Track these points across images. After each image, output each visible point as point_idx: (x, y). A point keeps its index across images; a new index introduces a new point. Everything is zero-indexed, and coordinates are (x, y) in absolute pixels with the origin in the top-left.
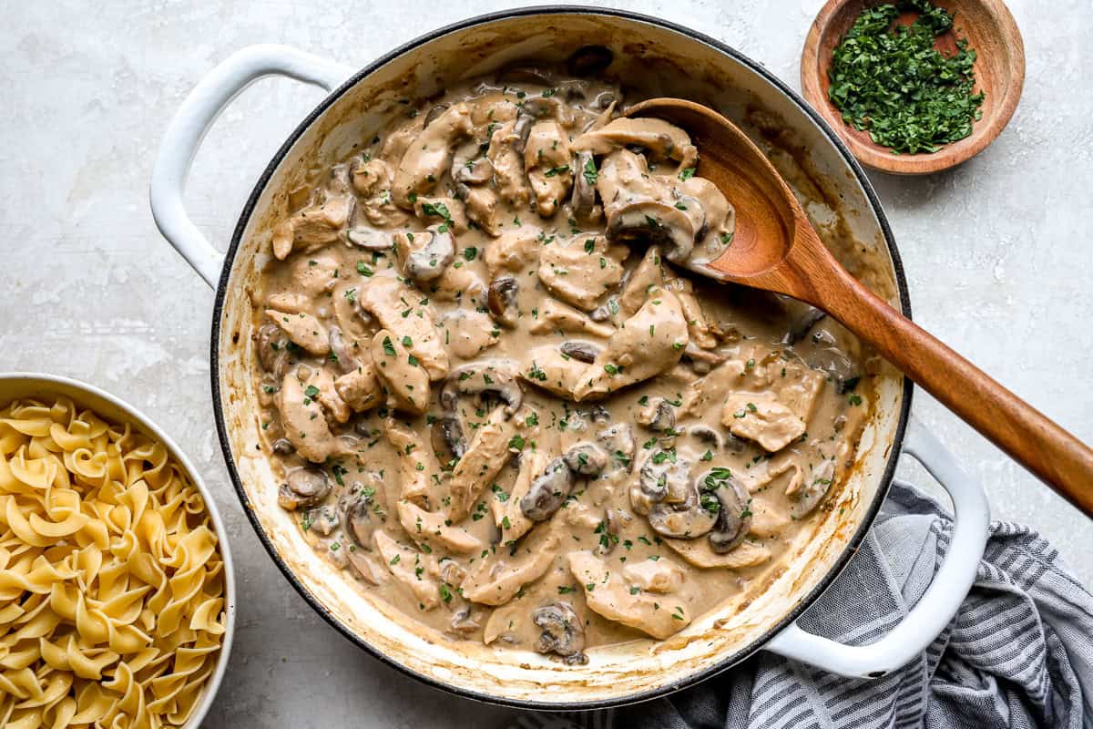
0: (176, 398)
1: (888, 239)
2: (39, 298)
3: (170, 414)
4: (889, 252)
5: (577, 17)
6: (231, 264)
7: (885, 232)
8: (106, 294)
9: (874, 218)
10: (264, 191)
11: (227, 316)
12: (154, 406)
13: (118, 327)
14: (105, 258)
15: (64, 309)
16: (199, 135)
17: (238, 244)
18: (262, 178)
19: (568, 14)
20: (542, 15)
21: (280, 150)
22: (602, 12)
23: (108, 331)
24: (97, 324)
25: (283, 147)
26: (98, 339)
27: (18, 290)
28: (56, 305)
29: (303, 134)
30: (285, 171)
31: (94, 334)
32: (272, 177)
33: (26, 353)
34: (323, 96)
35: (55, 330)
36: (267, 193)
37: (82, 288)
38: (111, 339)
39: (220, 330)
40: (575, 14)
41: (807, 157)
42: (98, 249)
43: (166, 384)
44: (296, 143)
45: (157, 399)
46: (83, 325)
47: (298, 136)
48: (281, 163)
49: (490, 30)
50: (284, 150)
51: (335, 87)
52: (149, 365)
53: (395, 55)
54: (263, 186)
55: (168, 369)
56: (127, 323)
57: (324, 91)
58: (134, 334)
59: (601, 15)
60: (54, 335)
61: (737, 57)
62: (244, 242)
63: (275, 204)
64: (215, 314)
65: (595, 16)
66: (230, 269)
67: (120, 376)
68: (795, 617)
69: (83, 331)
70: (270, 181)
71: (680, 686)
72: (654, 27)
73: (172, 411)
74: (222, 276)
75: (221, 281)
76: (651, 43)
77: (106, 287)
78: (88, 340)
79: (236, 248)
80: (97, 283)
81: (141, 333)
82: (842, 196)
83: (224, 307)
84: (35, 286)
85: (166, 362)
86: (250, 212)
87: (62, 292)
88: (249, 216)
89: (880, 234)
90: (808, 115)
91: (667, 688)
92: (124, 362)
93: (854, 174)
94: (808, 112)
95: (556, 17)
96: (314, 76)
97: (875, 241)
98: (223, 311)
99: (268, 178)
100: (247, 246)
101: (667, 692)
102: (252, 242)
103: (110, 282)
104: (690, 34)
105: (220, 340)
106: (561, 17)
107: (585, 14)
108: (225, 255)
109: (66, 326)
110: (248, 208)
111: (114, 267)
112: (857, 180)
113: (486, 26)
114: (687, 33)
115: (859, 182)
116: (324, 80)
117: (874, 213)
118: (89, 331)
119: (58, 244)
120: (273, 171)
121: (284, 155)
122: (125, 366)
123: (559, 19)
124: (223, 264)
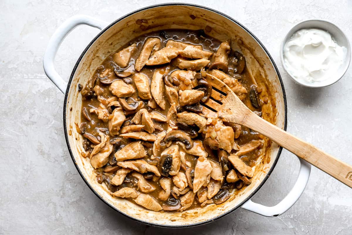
0: (55, 100)
1: (279, 78)
2: (10, 66)
3: (53, 105)
4: (280, 82)
5: (180, 6)
6: (70, 86)
7: (278, 76)
8: (33, 65)
9: (275, 71)
10: (80, 62)
11: (68, 102)
12: (48, 102)
13: (36, 76)
14: (32, 54)
15: (18, 70)
16: (59, 44)
17: (72, 79)
18: (79, 58)
19: (178, 5)
20: (169, 6)
21: (85, 49)
22: (189, 5)
23: (33, 77)
24: (29, 75)
25: (86, 48)
26: (30, 80)
27: (3, 64)
28: (16, 69)
29: (93, 44)
30: (87, 56)
31: (28, 78)
32: (83, 58)
33: (6, 84)
34: (99, 31)
35: (15, 77)
36: (81, 63)
37: (25, 64)
38: (34, 80)
39: (66, 107)
40: (180, 5)
41: (254, 51)
42: (30, 51)
43: (52, 95)
44: (90, 47)
45: (49, 100)
46: (25, 75)
47: (91, 44)
48: (86, 53)
49: (153, 10)
50: (87, 49)
51: (103, 29)
52: (46, 89)
53: (123, 18)
54: (80, 61)
55: (52, 90)
56: (39, 75)
57: (99, 30)
58: (42, 79)
59: (189, 6)
60: (15, 79)
61: (232, 20)
62: (74, 79)
63: (84, 66)
64: (65, 102)
65: (187, 6)
66: (69, 87)
67: (37, 92)
68: (250, 198)
69: (25, 77)
70: (82, 59)
71: (214, 220)
72: (205, 10)
73: (54, 104)
74: (67, 90)
75: (67, 91)
76: (204, 15)
77: (33, 63)
78: (26, 80)
79: (71, 80)
80: (30, 62)
81: (44, 78)
82: (265, 64)
83: (67, 100)
84: (9, 62)
85: (52, 88)
86: (76, 69)
87: (18, 64)
88: (75, 70)
89: (277, 76)
90: (254, 38)
91: (210, 220)
92: (38, 87)
93: (269, 57)
94: (254, 37)
95: (174, 6)
96: (96, 25)
97: (276, 78)
98: (67, 101)
99: (82, 58)
100: (75, 80)
101: (210, 222)
102: (76, 79)
103: (34, 62)
104: (217, 12)
105: (66, 110)
106: (176, 6)
107: (183, 5)
108: (68, 83)
109: (19, 75)
110: (75, 68)
111: (36, 56)
112: (270, 59)
113: (151, 9)
114: (216, 12)
115: (270, 60)
116: (99, 26)
117: (275, 69)
118: (27, 77)
119: (17, 49)
120: (83, 56)
121: (86, 51)
122: (38, 89)
123: (175, 7)
124: (67, 86)
